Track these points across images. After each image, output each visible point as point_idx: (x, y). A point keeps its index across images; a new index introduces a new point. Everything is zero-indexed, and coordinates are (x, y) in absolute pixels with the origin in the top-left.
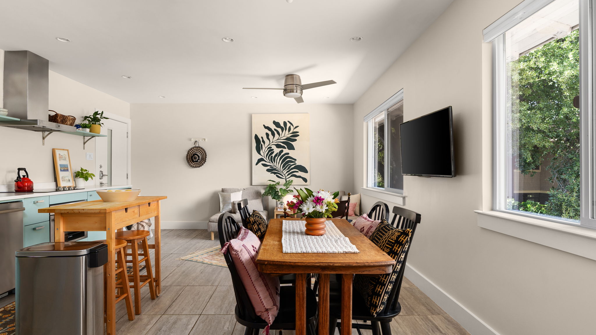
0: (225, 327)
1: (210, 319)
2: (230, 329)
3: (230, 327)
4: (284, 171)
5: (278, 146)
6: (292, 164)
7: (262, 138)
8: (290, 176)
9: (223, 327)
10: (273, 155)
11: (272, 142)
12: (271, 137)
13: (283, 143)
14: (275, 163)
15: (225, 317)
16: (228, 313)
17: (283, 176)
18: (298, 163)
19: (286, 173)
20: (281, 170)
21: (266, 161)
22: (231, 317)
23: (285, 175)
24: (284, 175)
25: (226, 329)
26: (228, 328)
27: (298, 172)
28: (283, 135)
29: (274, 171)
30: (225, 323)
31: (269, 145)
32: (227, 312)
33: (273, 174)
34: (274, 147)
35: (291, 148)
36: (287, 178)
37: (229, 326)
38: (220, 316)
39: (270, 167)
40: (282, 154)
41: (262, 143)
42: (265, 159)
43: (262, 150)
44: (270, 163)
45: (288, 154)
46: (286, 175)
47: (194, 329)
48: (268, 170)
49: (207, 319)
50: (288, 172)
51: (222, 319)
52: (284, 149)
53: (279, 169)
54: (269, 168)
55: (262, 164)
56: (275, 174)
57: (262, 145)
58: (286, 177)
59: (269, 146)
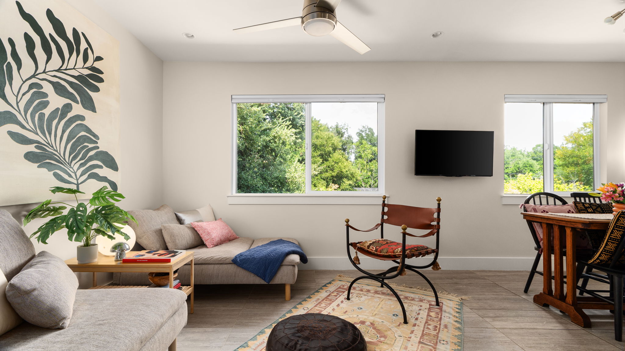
4: (74, 162)
5: (59, 89)
6: (91, 146)
7: (11, 41)
8: (86, 176)
10: (47, 112)
11: (44, 72)
12: (39, 51)
13: (71, 84)
14: (50, 137)
17: (70, 176)
18: (103, 146)
19: (78, 169)
20: (67, 160)
21: (23, 127)
23: (75, 174)
24: (73, 175)
27: (101, 167)
28: (71, 65)
29: (48, 161)
31: (33, 76)
33: (44, 170)
34: (48, 88)
35: (89, 105)
36: (80, 181)
39: (36, 147)
40: (70, 115)
41: (10, 59)
42: (20, 118)
43: (11, 84)
44: (37, 134)
45: (82, 118)
46: (79, 173)
48: (29, 156)
50: (82, 165)
52: (73, 104)
53: (62, 155)
54: (32, 148)
55: (12, 134)
56: (49, 170)
57: (9, 66)
58: (77, 180)
59: (34, 80)
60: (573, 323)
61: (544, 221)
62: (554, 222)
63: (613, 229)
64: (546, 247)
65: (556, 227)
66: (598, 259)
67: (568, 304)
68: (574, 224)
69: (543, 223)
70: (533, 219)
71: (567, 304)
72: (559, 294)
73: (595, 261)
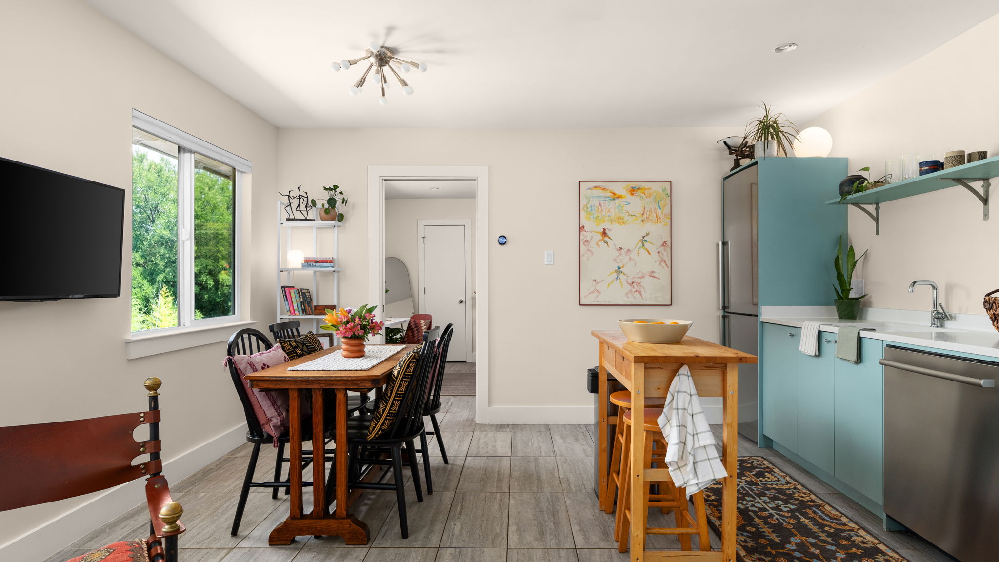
0: (459, 527)
1: (487, 540)
2: (452, 523)
3: (453, 526)
9: (462, 526)
15: (463, 543)
16: (458, 550)
22: (451, 543)
25: (457, 524)
26: (455, 525)
30: (461, 532)
32: (460, 552)
37: (454, 528)
38: (472, 545)
47: (505, 525)
49: (493, 540)
51: (467, 539)
60: (350, 546)
61: (292, 387)
62: (322, 385)
63: (402, 381)
64: (296, 433)
65: (318, 393)
66: (380, 429)
67: (339, 518)
68: (358, 382)
69: (292, 389)
70: (276, 385)
71: (339, 520)
72: (322, 508)
73: (377, 433)
